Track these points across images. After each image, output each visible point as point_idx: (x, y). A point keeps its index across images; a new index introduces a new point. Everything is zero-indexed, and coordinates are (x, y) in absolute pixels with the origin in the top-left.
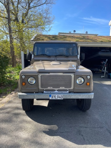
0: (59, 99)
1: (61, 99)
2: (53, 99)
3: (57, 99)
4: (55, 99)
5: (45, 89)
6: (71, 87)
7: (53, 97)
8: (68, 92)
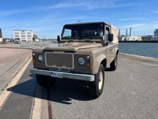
0: (59, 77)
1: (61, 77)
2: (54, 76)
3: (57, 77)
4: (56, 77)
5: (50, 67)
6: (72, 67)
7: (54, 74)
8: (69, 72)
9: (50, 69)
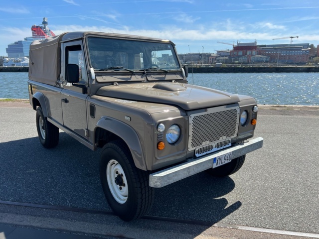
1: (229, 161)
3: (224, 163)
4: (221, 164)
5: (197, 148)
6: (234, 134)
8: (230, 145)
9: (197, 155)
